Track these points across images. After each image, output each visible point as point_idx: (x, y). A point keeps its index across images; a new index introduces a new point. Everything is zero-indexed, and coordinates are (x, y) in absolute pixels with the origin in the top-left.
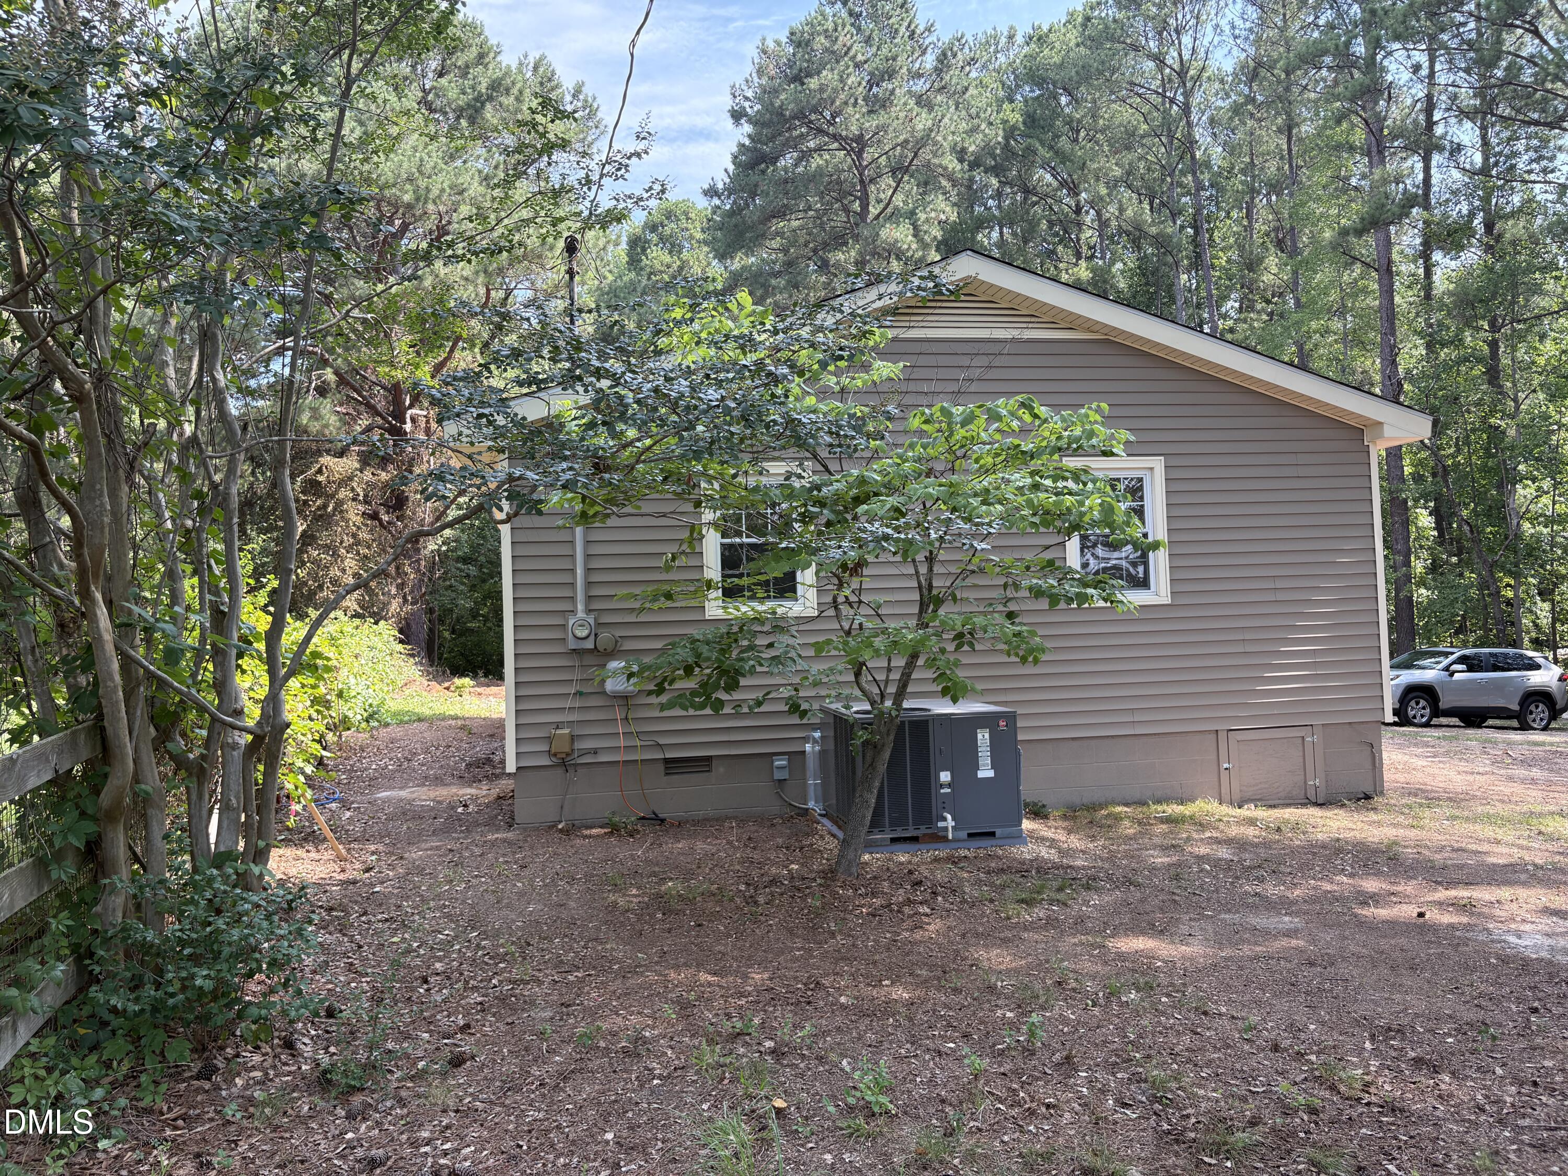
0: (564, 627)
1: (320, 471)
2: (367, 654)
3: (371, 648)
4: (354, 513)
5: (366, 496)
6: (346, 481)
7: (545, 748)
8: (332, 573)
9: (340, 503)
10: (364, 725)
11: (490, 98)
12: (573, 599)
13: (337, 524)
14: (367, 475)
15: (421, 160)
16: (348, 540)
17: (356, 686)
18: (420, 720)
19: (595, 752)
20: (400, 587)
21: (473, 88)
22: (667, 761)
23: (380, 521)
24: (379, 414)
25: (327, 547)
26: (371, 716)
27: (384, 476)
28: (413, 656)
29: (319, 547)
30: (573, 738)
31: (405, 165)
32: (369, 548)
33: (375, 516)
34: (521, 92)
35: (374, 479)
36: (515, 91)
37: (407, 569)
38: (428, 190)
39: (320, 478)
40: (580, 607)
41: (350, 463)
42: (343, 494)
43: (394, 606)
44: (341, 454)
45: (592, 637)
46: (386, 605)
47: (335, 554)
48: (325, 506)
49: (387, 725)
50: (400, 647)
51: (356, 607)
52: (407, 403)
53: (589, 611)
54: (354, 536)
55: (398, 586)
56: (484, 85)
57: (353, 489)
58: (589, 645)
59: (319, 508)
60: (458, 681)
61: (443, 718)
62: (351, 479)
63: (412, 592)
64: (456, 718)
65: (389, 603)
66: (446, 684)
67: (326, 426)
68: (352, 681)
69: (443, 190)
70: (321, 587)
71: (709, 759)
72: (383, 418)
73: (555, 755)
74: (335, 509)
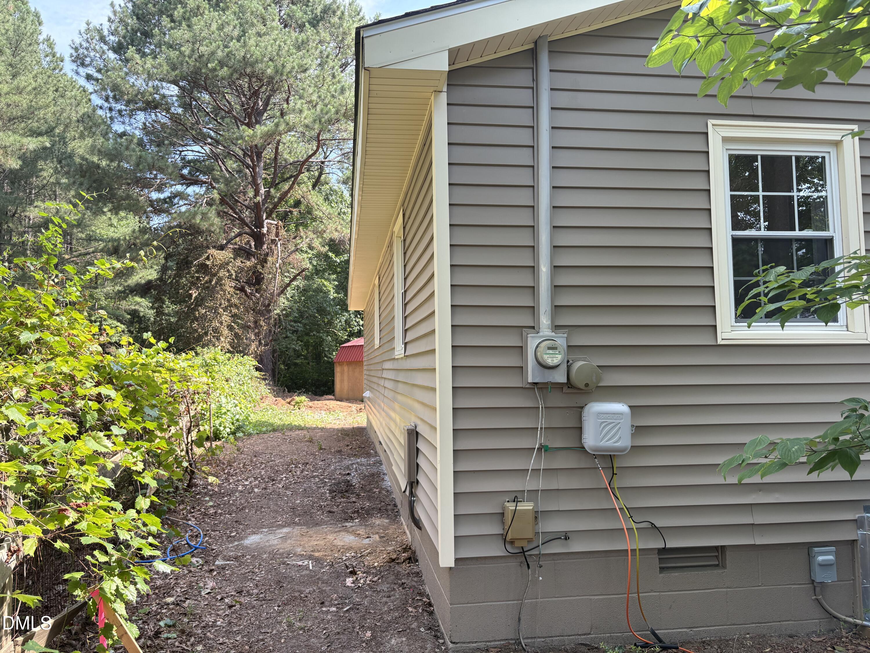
0: (521, 349)
1: (208, 258)
2: (235, 378)
3: (238, 374)
4: (229, 286)
5: (236, 276)
6: (224, 265)
7: (495, 529)
8: (213, 324)
9: (220, 279)
10: (231, 437)
11: (322, 18)
12: (533, 309)
13: (218, 293)
14: (238, 263)
15: (280, 46)
16: (225, 303)
17: (227, 404)
18: (274, 430)
19: (566, 537)
20: (257, 335)
21: (312, 11)
22: (663, 551)
23: (245, 292)
24: (247, 225)
25: (210, 309)
26: (239, 429)
27: (248, 263)
28: (265, 379)
29: (206, 307)
30: (537, 515)
31: (269, 49)
32: (238, 308)
33: (242, 290)
34: (343, 13)
35: (242, 265)
36: (339, 13)
37: (262, 323)
38: (283, 66)
39: (208, 263)
40: (545, 321)
41: (226, 255)
42: (222, 273)
43: (253, 347)
44: (222, 248)
45: (564, 366)
46: (248, 345)
47: (216, 312)
48: (211, 281)
49: (250, 435)
50: (257, 374)
51: (229, 347)
52: (264, 217)
53: (556, 328)
54: (229, 300)
55: (255, 335)
56: (319, 10)
57: (228, 271)
58: (560, 377)
59: (206, 282)
60: (297, 399)
61: (291, 428)
62: (227, 264)
63: (264, 338)
64: (300, 428)
65: (250, 345)
66: (288, 400)
67: (212, 225)
68: (223, 400)
69: (293, 68)
70: (206, 334)
71: (721, 549)
72: (250, 228)
73: (512, 542)
74: (216, 283)
